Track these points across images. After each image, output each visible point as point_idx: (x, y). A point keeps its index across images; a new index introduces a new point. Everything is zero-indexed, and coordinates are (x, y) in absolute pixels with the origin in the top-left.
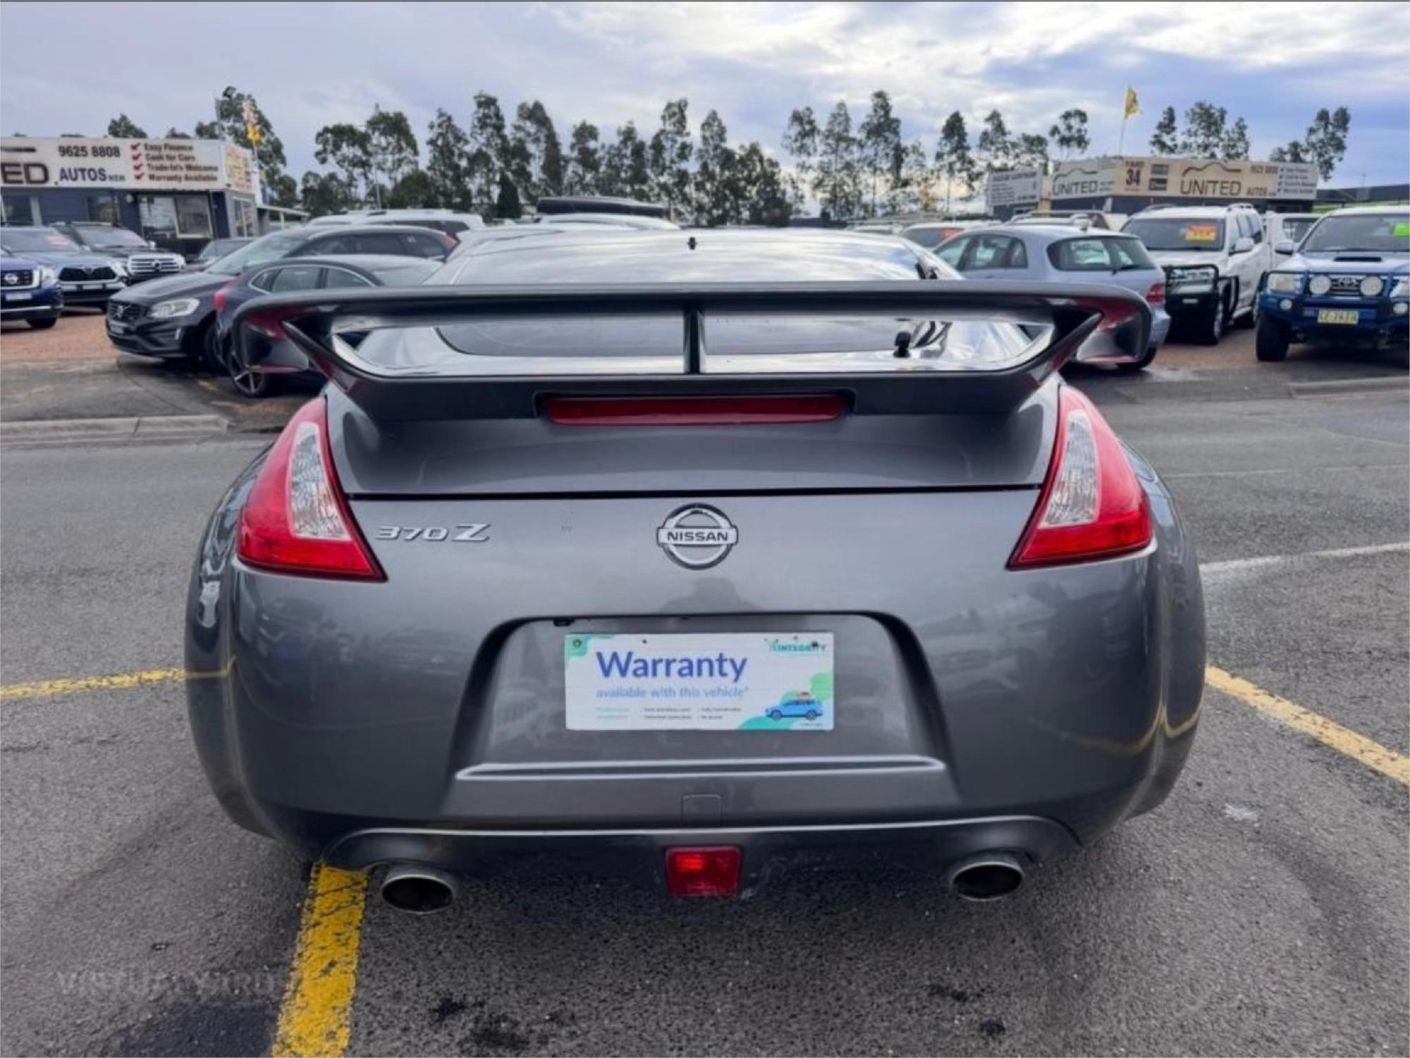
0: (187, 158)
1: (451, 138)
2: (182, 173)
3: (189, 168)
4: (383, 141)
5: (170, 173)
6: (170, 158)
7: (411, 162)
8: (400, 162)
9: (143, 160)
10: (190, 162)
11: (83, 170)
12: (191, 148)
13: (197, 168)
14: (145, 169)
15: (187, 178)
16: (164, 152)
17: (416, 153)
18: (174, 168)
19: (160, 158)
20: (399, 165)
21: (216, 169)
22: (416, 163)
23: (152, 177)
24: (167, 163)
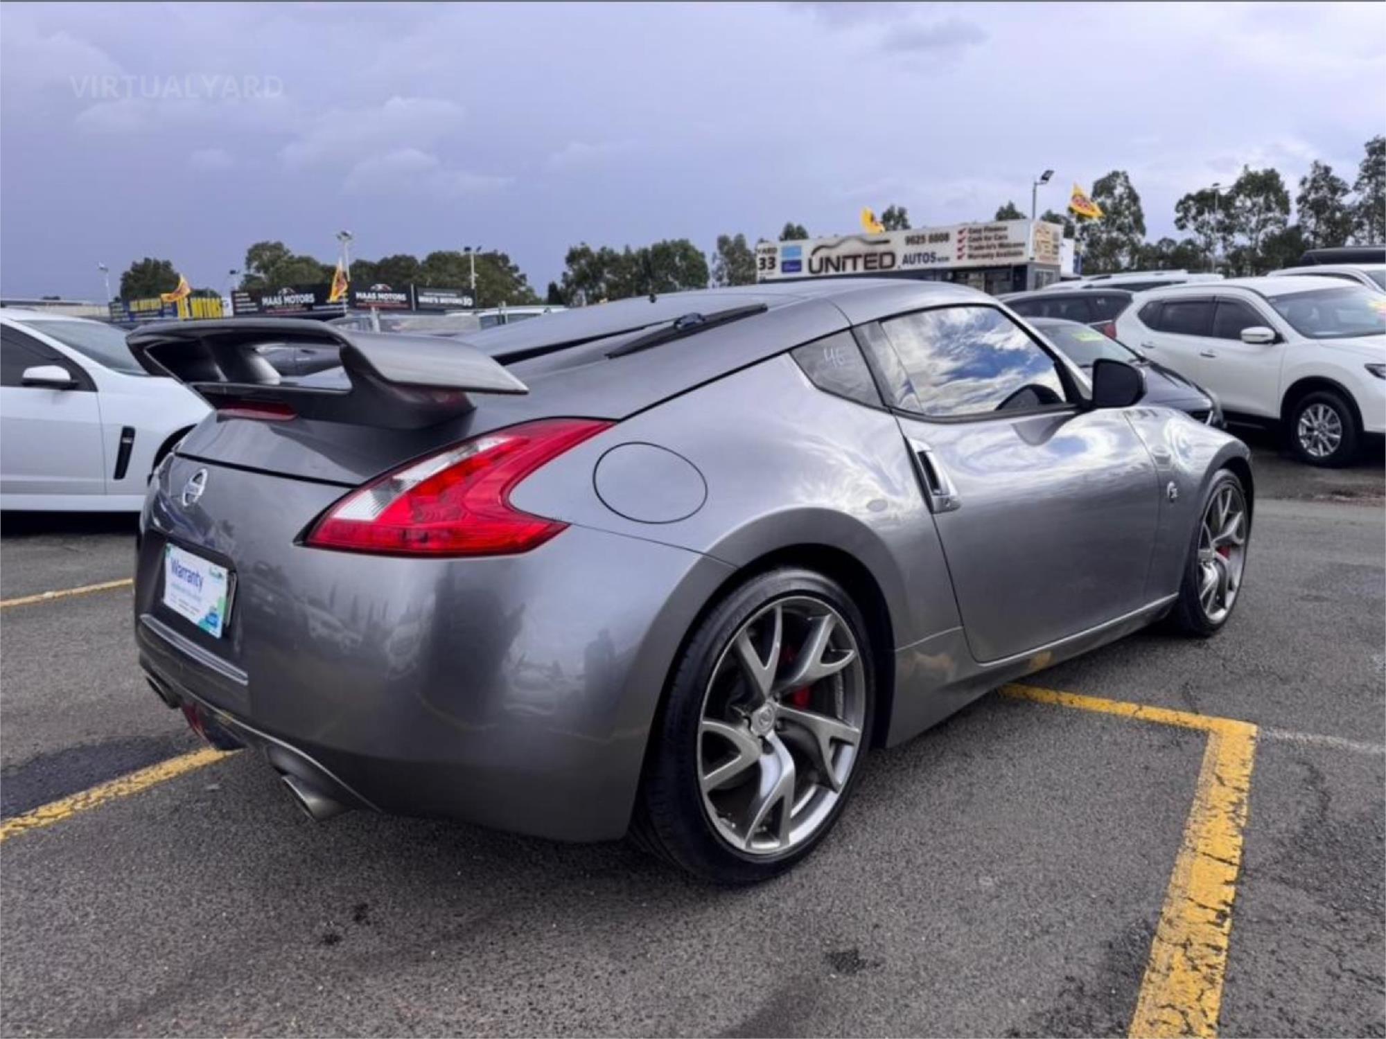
0: (1001, 238)
1: (1324, 192)
2: (993, 251)
3: (1001, 246)
4: (1249, 203)
5: (985, 251)
6: (987, 238)
7: (1277, 221)
8: (1264, 223)
9: (966, 243)
10: (1005, 241)
11: (919, 255)
12: (1005, 229)
13: (1008, 246)
14: (966, 251)
15: (998, 255)
16: (983, 234)
17: (1287, 211)
18: (989, 247)
19: (980, 239)
20: (1264, 226)
21: (1022, 245)
22: (1285, 222)
23: (970, 256)
24: (984, 243)
